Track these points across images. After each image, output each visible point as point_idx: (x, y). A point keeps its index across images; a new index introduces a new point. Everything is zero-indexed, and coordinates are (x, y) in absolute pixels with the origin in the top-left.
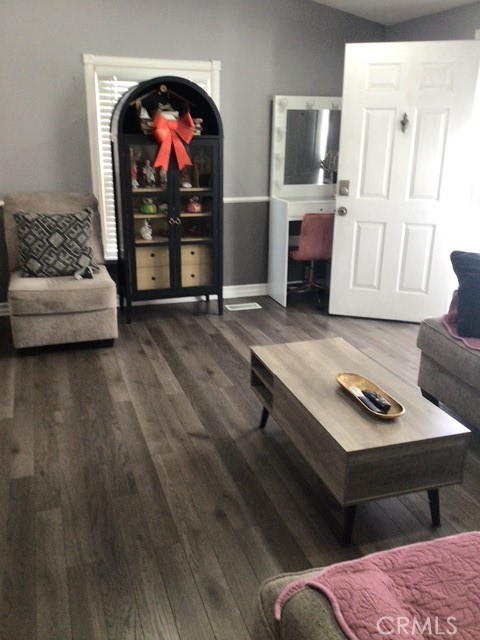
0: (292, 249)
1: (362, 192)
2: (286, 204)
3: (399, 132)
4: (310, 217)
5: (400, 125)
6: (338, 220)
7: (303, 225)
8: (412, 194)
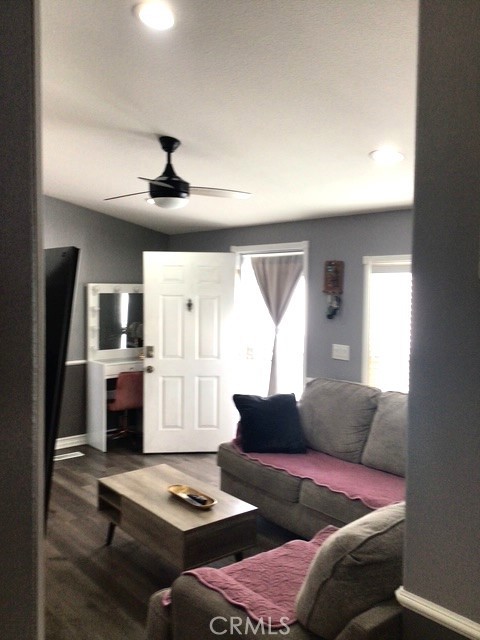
0: (110, 401)
1: (164, 355)
2: (102, 366)
3: (187, 312)
4: (124, 375)
5: (186, 307)
6: (147, 376)
7: (119, 381)
8: (200, 355)
